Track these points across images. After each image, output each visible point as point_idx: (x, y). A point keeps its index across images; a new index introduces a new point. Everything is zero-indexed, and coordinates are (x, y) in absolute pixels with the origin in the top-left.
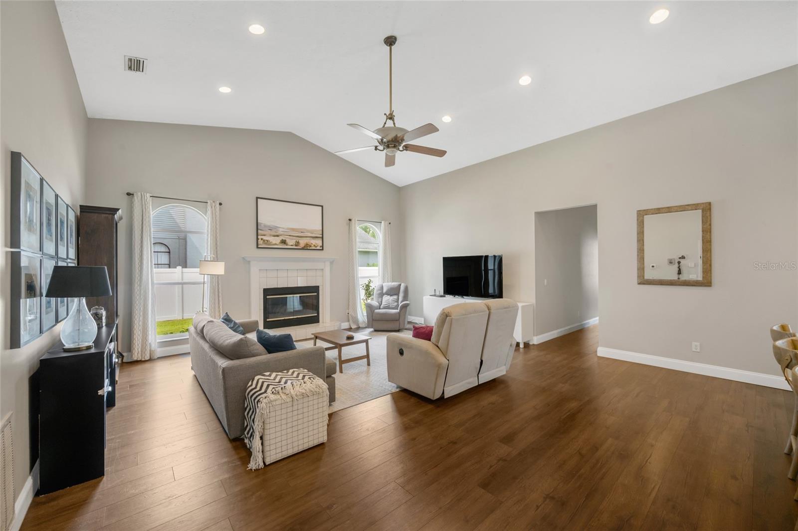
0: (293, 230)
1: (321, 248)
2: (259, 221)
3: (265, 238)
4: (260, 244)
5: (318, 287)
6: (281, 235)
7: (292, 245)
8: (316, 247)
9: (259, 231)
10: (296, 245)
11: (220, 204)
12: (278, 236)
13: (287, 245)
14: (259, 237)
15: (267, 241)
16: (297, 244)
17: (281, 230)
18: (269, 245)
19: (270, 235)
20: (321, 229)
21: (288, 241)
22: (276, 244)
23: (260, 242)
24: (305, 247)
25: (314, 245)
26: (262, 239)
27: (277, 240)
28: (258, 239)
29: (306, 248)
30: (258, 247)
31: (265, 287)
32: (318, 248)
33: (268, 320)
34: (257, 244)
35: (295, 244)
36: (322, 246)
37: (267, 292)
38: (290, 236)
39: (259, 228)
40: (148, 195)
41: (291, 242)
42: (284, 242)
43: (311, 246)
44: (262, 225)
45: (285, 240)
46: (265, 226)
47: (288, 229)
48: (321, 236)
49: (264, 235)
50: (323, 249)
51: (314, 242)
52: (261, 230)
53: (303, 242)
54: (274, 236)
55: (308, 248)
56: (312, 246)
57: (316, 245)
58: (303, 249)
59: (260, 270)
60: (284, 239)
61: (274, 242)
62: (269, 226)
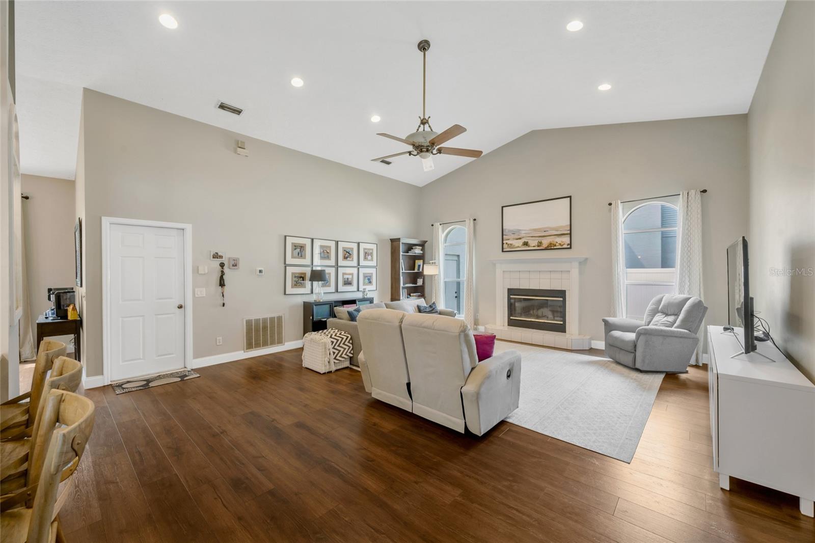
0: (535, 230)
1: (569, 246)
2: (504, 228)
3: (509, 242)
4: (505, 248)
5: (565, 291)
6: (523, 238)
7: (534, 246)
8: (562, 245)
9: (504, 236)
10: (538, 246)
11: (475, 220)
12: (520, 239)
13: (529, 246)
14: (504, 242)
15: (511, 244)
16: (539, 244)
17: (523, 232)
18: (512, 248)
19: (514, 239)
20: (569, 224)
21: (530, 242)
22: (518, 247)
23: (505, 246)
24: (548, 247)
25: (560, 244)
26: (506, 243)
27: (520, 243)
28: (503, 244)
29: (550, 247)
30: (503, 251)
31: (509, 288)
32: (565, 246)
33: (511, 318)
34: (503, 248)
35: (537, 244)
36: (570, 244)
37: (511, 292)
38: (532, 237)
39: (504, 233)
41: (533, 243)
42: (526, 244)
43: (555, 245)
44: (507, 231)
45: (528, 242)
46: (510, 231)
47: (531, 230)
48: (569, 232)
49: (509, 240)
50: (570, 248)
51: (559, 240)
52: (505, 235)
53: (546, 242)
54: (517, 239)
55: (552, 248)
56: (557, 244)
57: (562, 244)
58: (546, 249)
59: (504, 271)
60: (526, 241)
61: (517, 245)
62: (512, 231)
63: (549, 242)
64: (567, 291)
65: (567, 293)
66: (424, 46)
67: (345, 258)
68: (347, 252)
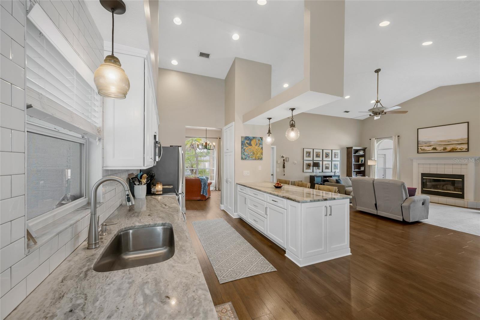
0: (441, 141)
1: (467, 150)
2: (419, 140)
3: (422, 148)
4: (420, 151)
5: (463, 176)
6: (433, 145)
7: (440, 150)
8: (462, 150)
9: (419, 145)
10: (444, 150)
11: (399, 136)
12: (430, 146)
13: (437, 150)
14: (419, 148)
15: (424, 149)
16: (444, 149)
17: (432, 142)
18: (424, 151)
19: (426, 146)
20: (467, 137)
21: (437, 148)
22: (429, 150)
23: (420, 150)
24: (451, 150)
25: (460, 149)
26: (421, 149)
27: (431, 148)
28: (418, 149)
29: (452, 151)
30: (418, 153)
31: (422, 173)
32: (465, 150)
33: (424, 189)
34: (418, 151)
35: (443, 149)
36: (468, 149)
37: (423, 175)
38: (439, 145)
39: (419, 143)
40: (374, 139)
41: (440, 148)
42: (435, 149)
43: (457, 150)
44: (421, 142)
45: (436, 148)
46: (423, 142)
47: (438, 141)
48: (467, 142)
49: (422, 147)
50: (468, 151)
51: (459, 147)
52: (420, 144)
53: (449, 148)
54: (428, 146)
55: (454, 151)
56: (458, 149)
57: (462, 149)
58: (449, 152)
59: (418, 164)
60: (435, 147)
61: (428, 149)
62: (425, 142)
63: (452, 148)
64: (465, 176)
65: (465, 177)
66: (377, 71)
67: (326, 157)
68: (327, 154)
